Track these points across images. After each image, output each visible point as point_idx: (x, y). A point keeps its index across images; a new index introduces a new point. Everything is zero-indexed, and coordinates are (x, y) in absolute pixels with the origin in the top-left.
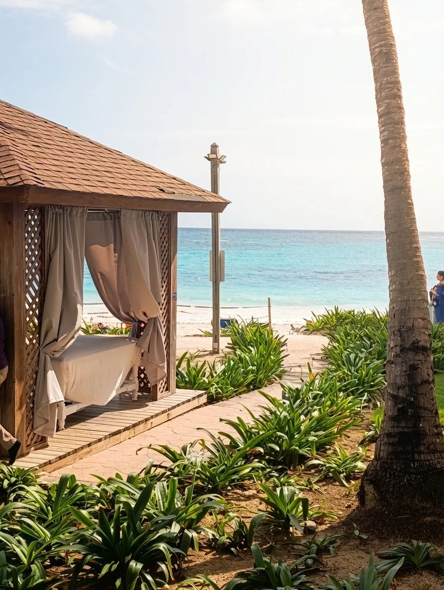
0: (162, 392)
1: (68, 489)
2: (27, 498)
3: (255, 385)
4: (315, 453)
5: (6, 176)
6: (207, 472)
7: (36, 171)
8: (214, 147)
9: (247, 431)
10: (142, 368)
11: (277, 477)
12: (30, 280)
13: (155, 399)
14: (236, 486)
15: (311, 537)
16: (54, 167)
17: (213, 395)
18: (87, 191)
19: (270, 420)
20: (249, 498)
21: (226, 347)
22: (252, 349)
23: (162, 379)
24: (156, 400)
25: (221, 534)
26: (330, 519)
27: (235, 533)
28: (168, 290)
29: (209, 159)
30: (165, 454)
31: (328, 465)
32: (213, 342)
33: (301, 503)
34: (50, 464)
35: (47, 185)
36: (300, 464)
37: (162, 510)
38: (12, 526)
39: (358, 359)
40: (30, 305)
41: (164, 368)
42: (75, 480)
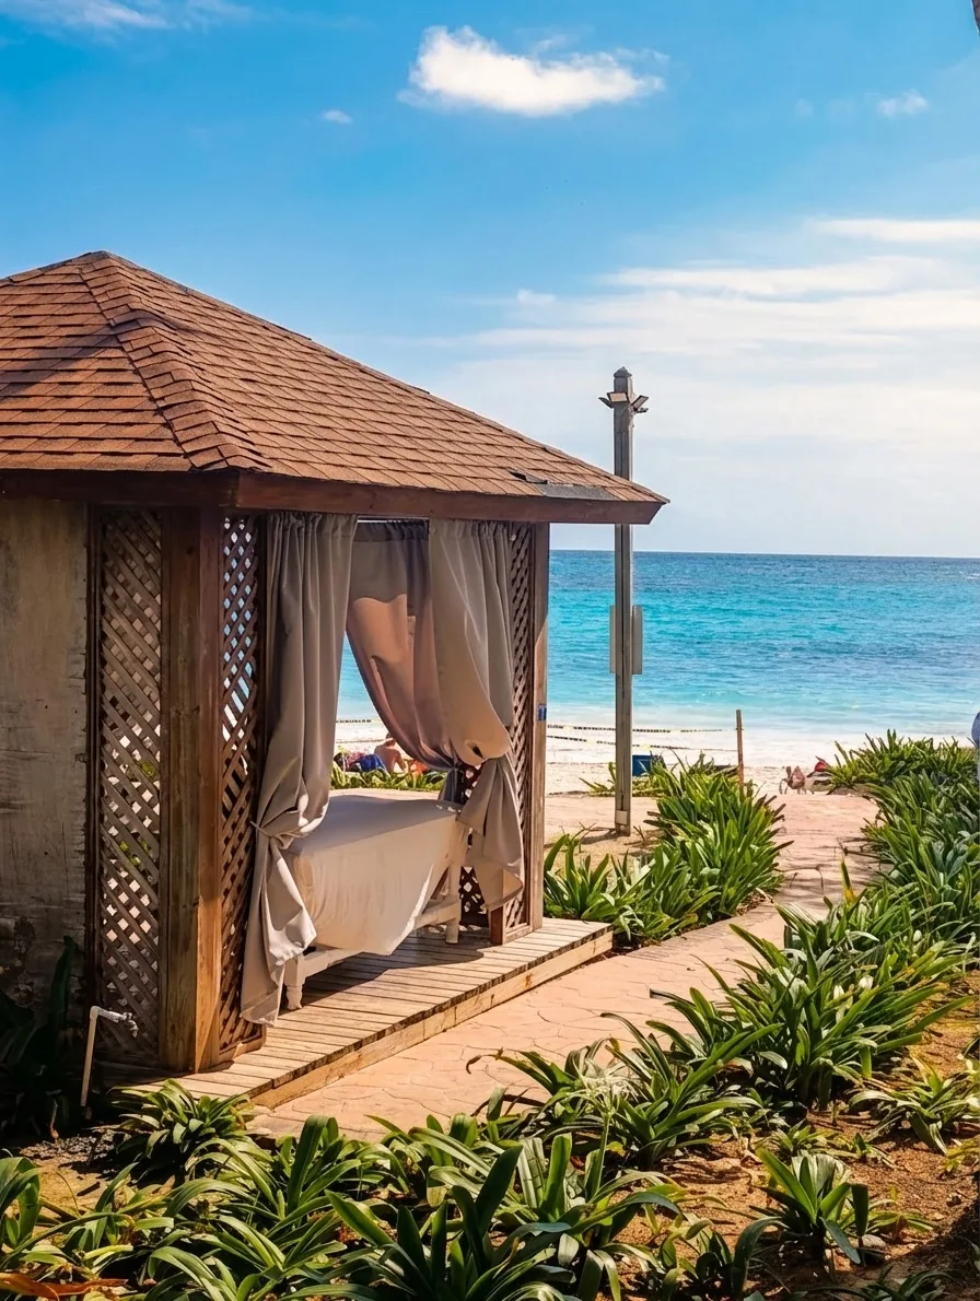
0: (513, 925)
1: (320, 1148)
2: (229, 1169)
3: (717, 911)
4: (869, 1073)
5: (188, 448)
6: (627, 1114)
7: (252, 437)
8: (622, 378)
9: (711, 1021)
10: (468, 870)
11: (785, 1129)
12: (234, 676)
13: (496, 940)
14: (692, 1149)
15: (874, 1275)
16: (288, 426)
17: (625, 933)
18: (361, 481)
19: (765, 997)
20: (722, 1177)
21: (647, 822)
22: (706, 827)
23: (514, 894)
24: (499, 943)
25: (669, 1264)
26: (914, 1231)
27: (702, 1260)
28: (527, 698)
29: (609, 403)
30: (530, 1072)
31: (901, 1103)
32: (616, 809)
33: (850, 1196)
34: (273, 1088)
35: (277, 469)
36: (834, 1097)
37: (534, 1205)
38: (197, 1237)
39: (950, 855)
40: (232, 731)
41: (519, 873)
42: (336, 1129)
